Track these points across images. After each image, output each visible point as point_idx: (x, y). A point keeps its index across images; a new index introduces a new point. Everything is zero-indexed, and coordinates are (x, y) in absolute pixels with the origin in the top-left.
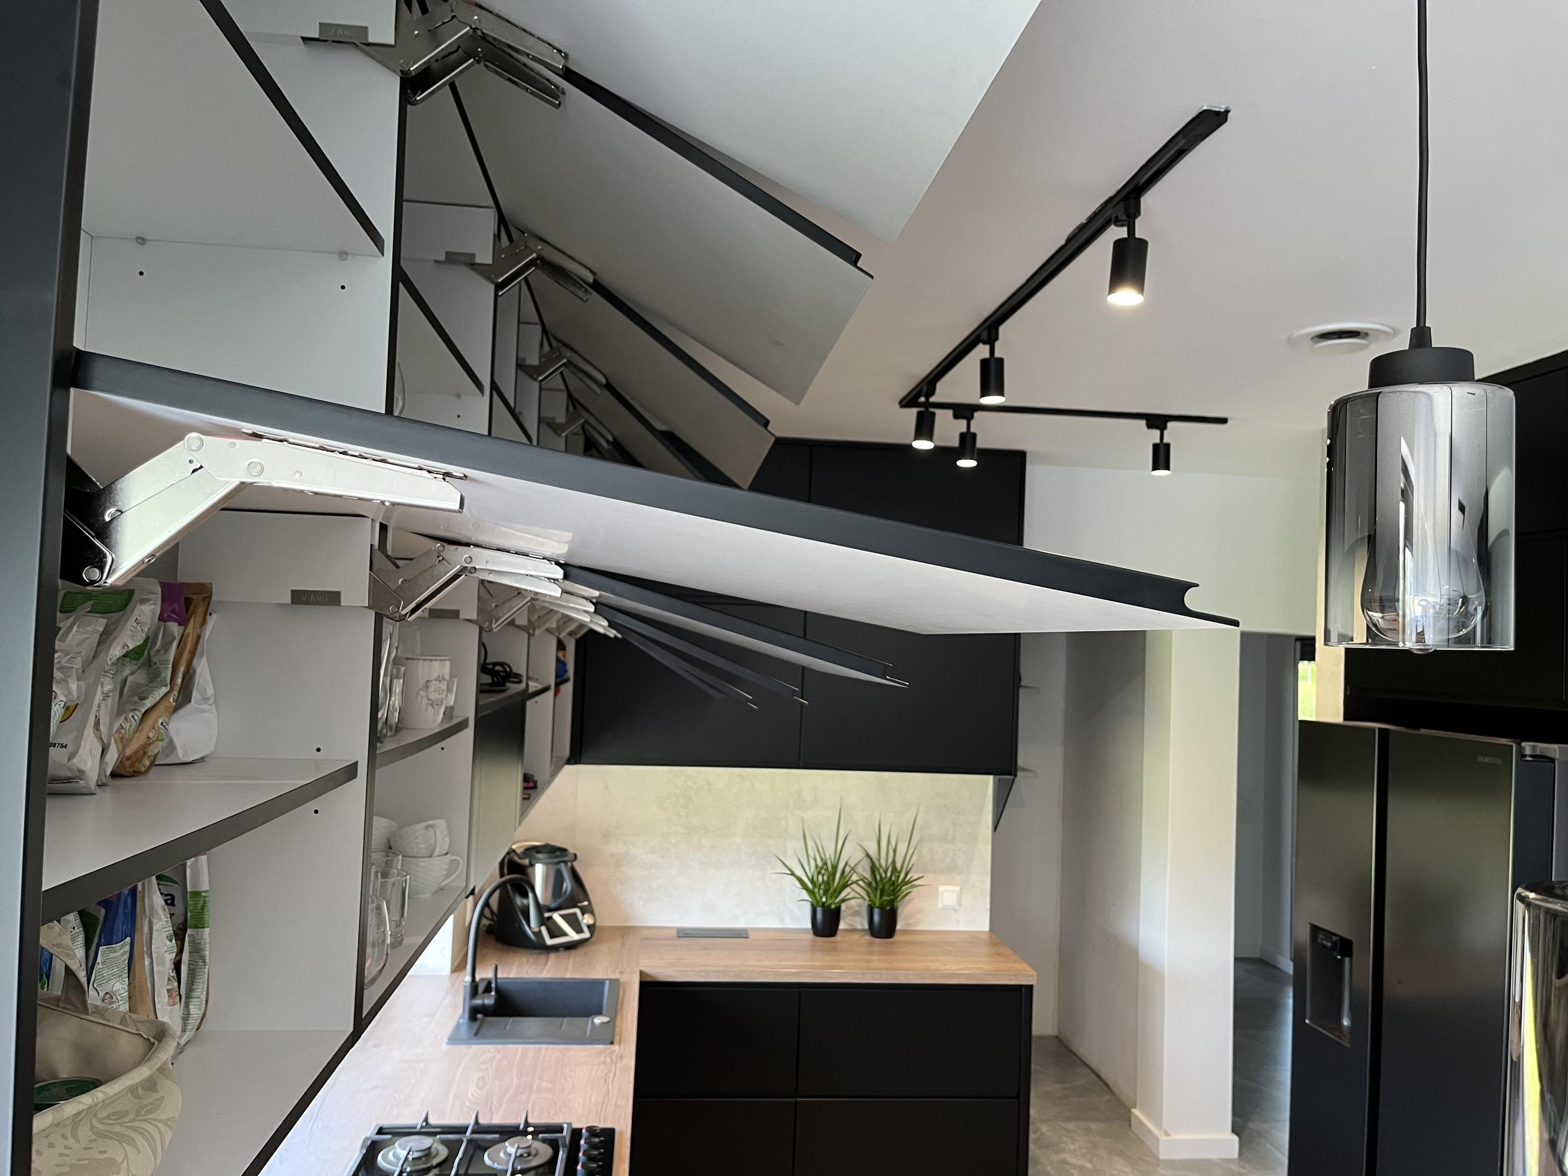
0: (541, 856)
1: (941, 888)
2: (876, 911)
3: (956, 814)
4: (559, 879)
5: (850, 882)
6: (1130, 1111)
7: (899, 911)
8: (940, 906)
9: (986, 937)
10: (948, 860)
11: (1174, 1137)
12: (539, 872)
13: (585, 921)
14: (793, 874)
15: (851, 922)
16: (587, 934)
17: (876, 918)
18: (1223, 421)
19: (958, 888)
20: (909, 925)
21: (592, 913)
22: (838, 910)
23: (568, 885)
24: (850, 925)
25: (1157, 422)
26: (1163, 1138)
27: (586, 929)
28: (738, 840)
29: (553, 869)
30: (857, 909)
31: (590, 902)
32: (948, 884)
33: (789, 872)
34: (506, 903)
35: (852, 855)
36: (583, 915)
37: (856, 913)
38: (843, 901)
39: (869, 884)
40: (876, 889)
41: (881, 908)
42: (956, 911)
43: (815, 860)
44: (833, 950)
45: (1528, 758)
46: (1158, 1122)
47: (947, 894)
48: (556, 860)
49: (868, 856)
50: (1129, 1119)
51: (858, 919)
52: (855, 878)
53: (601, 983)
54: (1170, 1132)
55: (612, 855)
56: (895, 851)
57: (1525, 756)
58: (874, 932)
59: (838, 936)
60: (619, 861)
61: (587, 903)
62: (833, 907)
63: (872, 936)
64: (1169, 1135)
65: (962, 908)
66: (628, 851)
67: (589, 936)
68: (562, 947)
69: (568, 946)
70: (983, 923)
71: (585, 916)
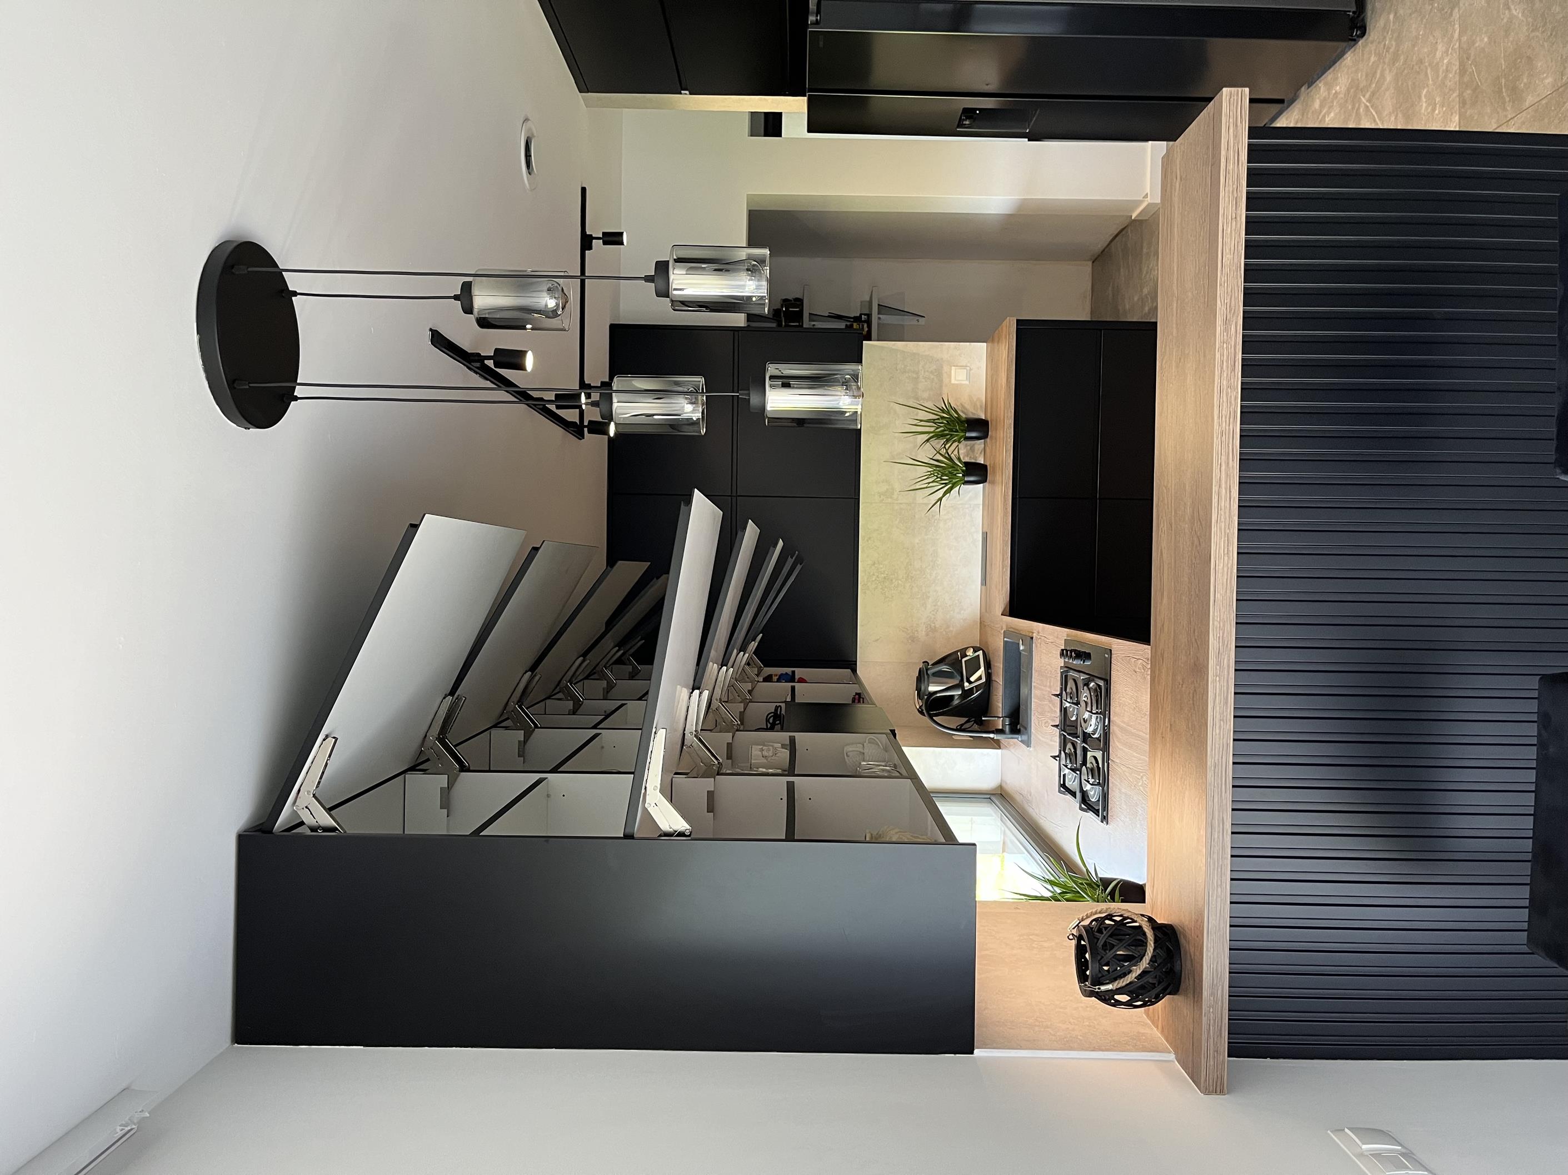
0: (923, 688)
1: (953, 381)
2: (968, 434)
3: (897, 370)
4: (940, 674)
5: (947, 455)
6: (1135, 220)
7: (971, 416)
8: (967, 382)
9: (990, 344)
10: (932, 377)
11: (1148, 191)
12: (935, 688)
13: (971, 654)
14: (940, 499)
15: (979, 453)
16: (980, 653)
17: (973, 434)
18: (584, 190)
19: (953, 367)
20: (981, 407)
21: (967, 648)
22: (966, 464)
23: (945, 668)
24: (981, 453)
25: (586, 242)
26: (1149, 200)
27: (977, 654)
28: (917, 541)
29: (932, 679)
30: (969, 448)
31: (958, 651)
32: (950, 376)
33: (939, 503)
34: (957, 712)
35: (927, 453)
36: (967, 656)
37: (972, 449)
38: (959, 459)
39: (947, 441)
40: (951, 435)
41: (965, 431)
42: (970, 370)
43: (929, 483)
44: (994, 468)
45: (819, 18)
46: (1138, 203)
47: (958, 377)
48: (926, 677)
49: (928, 440)
50: (1141, 221)
51: (977, 447)
52: (943, 451)
53: (1005, 643)
54: (1146, 193)
55: (927, 635)
56: (921, 421)
57: (817, 20)
58: (985, 436)
59: (988, 464)
60: (932, 630)
61: (959, 653)
62: (964, 468)
63: (987, 437)
64: (1147, 194)
65: (969, 365)
66: (924, 623)
67: (981, 651)
68: (988, 670)
69: (988, 665)
70: (981, 348)
71: (968, 654)
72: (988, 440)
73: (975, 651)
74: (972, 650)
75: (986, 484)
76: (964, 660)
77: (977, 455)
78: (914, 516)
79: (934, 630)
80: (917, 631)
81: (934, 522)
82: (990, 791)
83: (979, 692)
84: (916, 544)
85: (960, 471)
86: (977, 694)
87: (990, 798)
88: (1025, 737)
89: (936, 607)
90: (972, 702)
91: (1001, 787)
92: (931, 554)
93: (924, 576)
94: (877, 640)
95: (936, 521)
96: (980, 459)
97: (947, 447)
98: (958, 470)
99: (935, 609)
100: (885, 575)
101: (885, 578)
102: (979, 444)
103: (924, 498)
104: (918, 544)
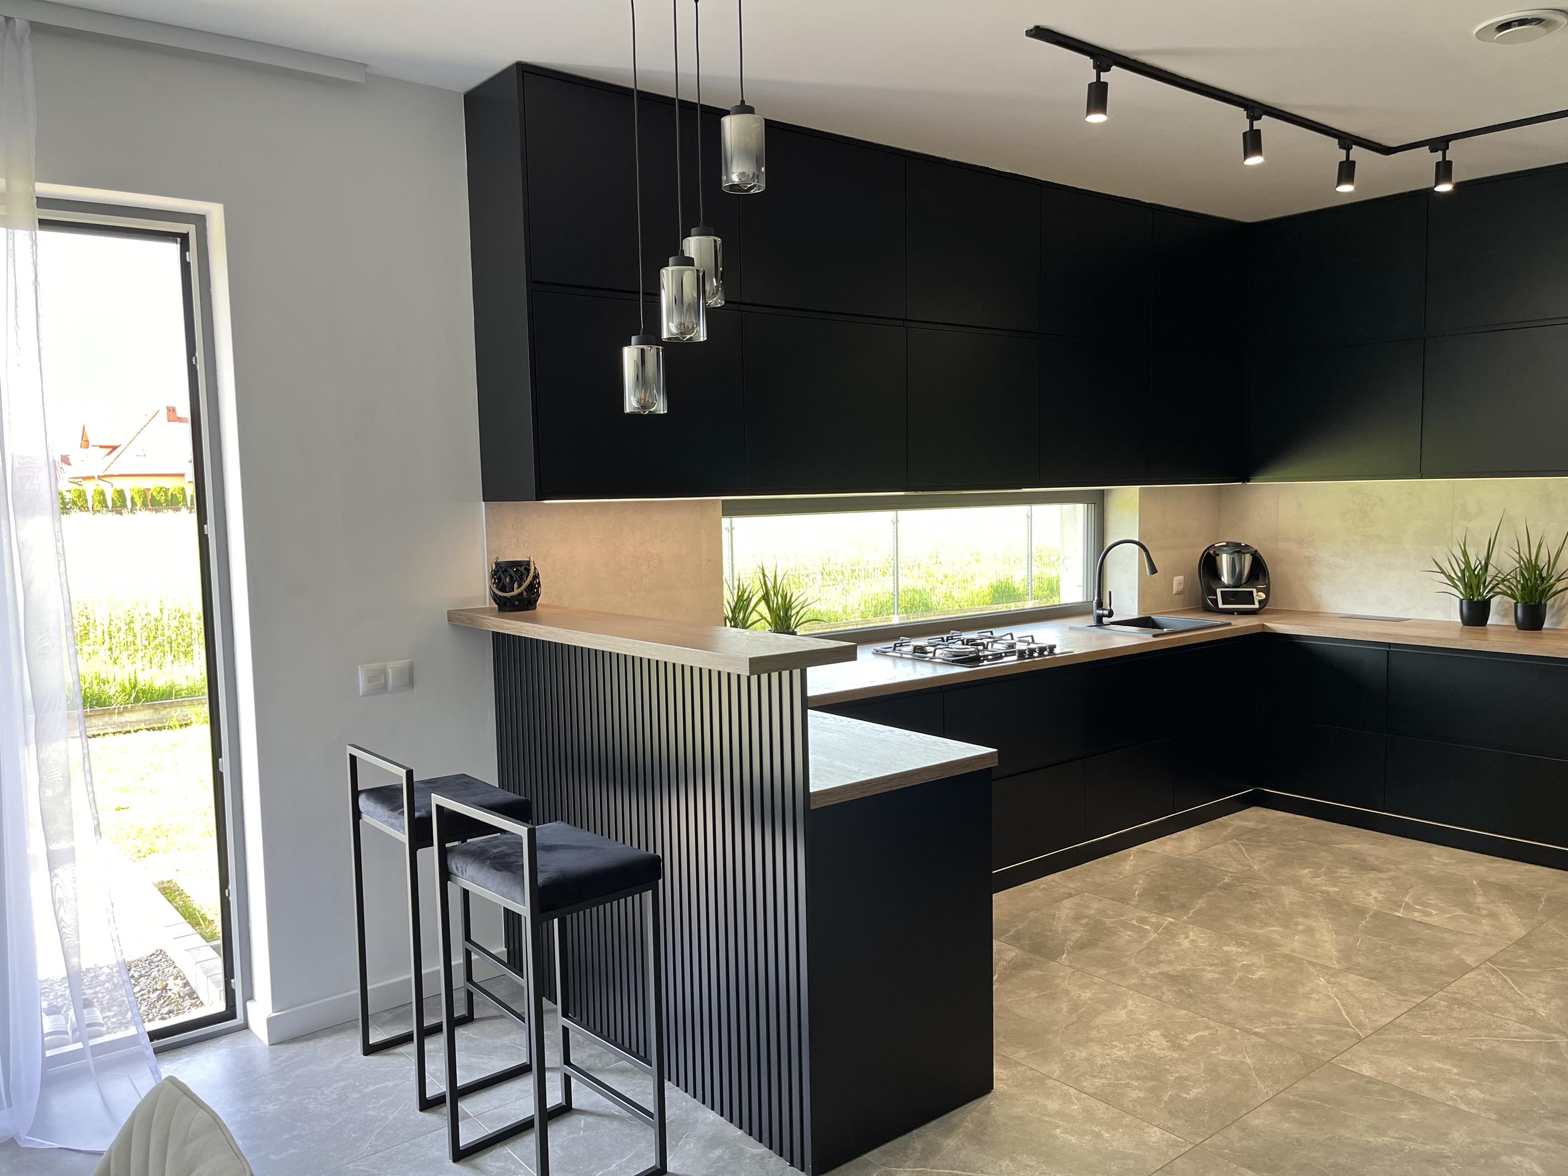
0: (1225, 548)
12: (1225, 561)
13: (1259, 597)
16: (1257, 606)
21: (1267, 591)
27: (1256, 602)
28: (1407, 547)
30: (1506, 609)
33: (1440, 571)
36: (1259, 593)
55: (1305, 557)
58: (1520, 626)
59: (1488, 627)
60: (1310, 562)
61: (1266, 587)
62: (1480, 603)
66: (1317, 555)
67: (1260, 607)
68: (1235, 611)
69: (1241, 612)
72: (1516, 629)
73: (1260, 602)
74: (1263, 596)
75: (1461, 625)
76: (1254, 590)
78: (1435, 545)
79: (1310, 564)
83: (1209, 601)
86: (1208, 599)
89: (1334, 568)
92: (1392, 563)
93: (1368, 555)
94: (1300, 506)
99: (1332, 566)
101: (1366, 512)
102: (1510, 621)
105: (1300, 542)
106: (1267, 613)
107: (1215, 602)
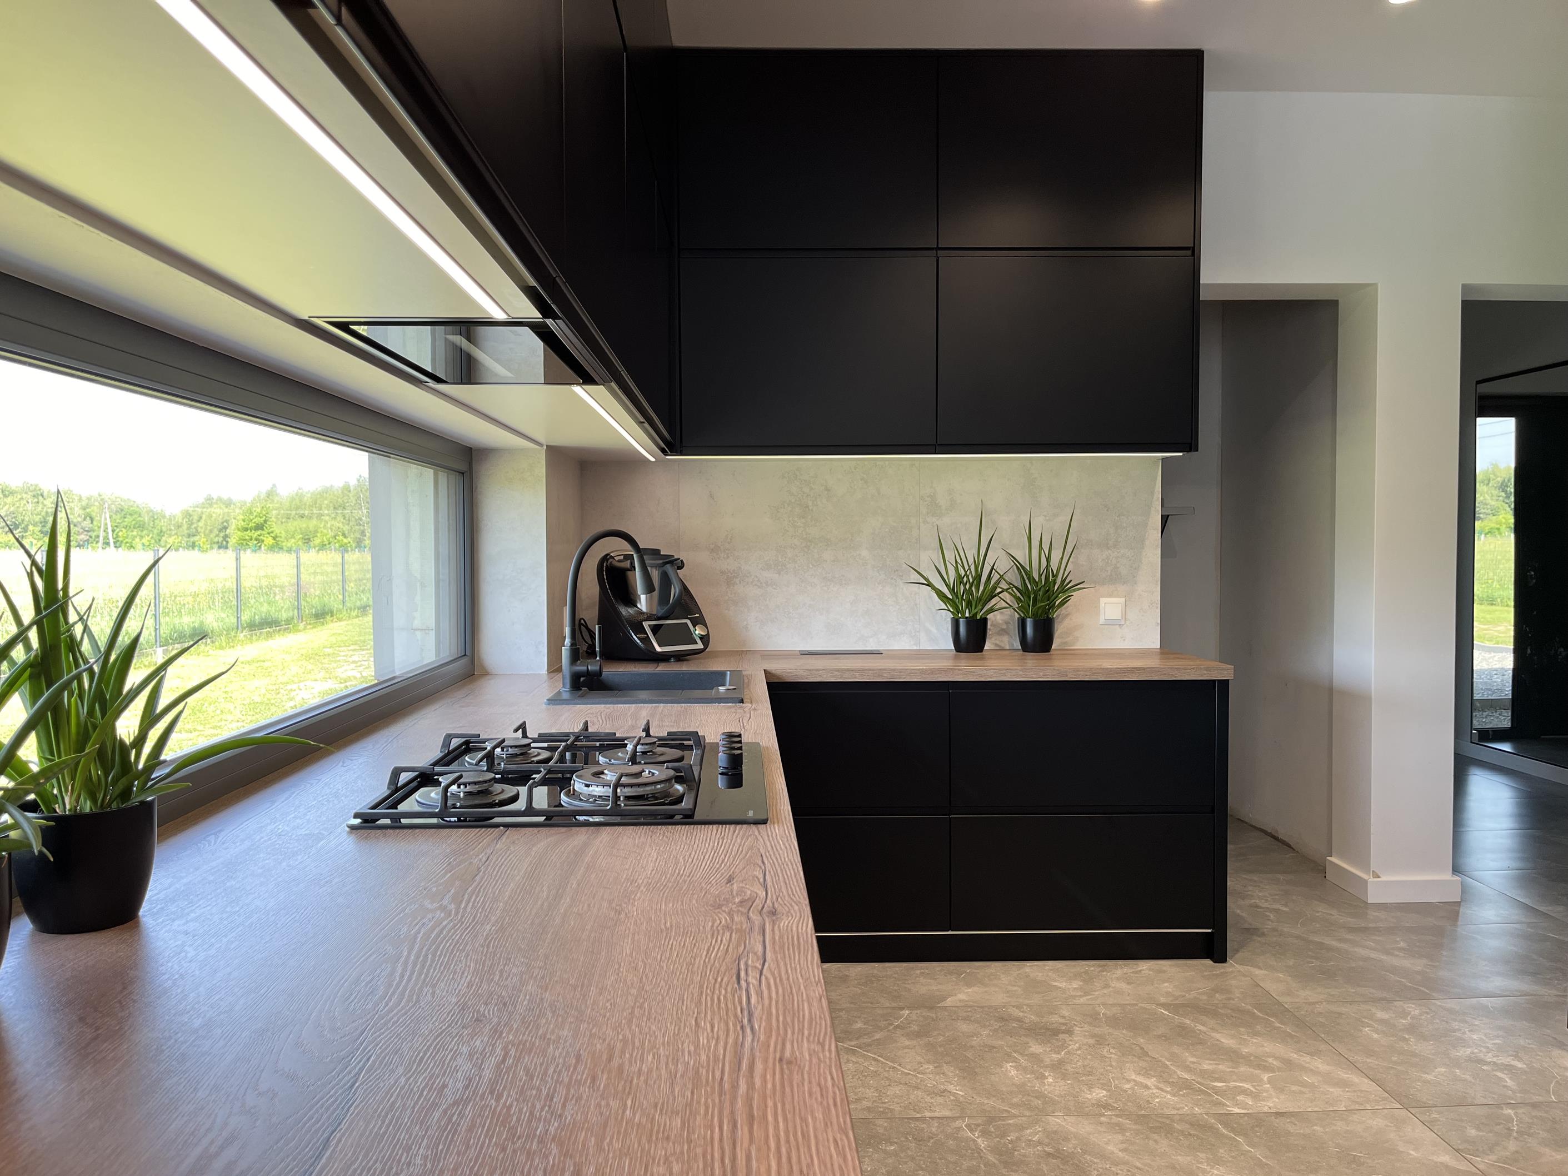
1: (1104, 600)
2: (1029, 623)
3: (1119, 516)
4: (665, 583)
5: (999, 590)
6: (1322, 861)
8: (1102, 621)
9: (1159, 651)
10: (1109, 569)
14: (928, 584)
15: (998, 642)
16: (700, 645)
17: (1029, 630)
19: (1122, 600)
20: (1065, 643)
21: (705, 625)
22: (984, 621)
23: (675, 591)
24: (996, 645)
26: (1371, 880)
27: (699, 640)
28: (865, 553)
30: (1004, 627)
31: (701, 613)
32: (1110, 596)
33: (924, 582)
36: (694, 626)
37: (1003, 632)
38: (991, 610)
39: (1019, 591)
40: (1028, 597)
41: (1034, 615)
42: (1121, 626)
46: (1364, 865)
47: (1111, 607)
48: (661, 562)
49: (1018, 563)
52: (1004, 585)
54: (1379, 874)
56: (1048, 555)
58: (1027, 647)
59: (984, 653)
60: (730, 579)
61: (698, 615)
62: (978, 618)
63: (1024, 651)
64: (1379, 877)
65: (1128, 622)
66: (740, 568)
67: (703, 647)
68: (673, 656)
69: (680, 657)
70: (1153, 641)
71: (697, 627)
72: (1021, 652)
73: (702, 638)
75: (954, 652)
76: (688, 622)
77: (993, 639)
78: (901, 549)
79: (730, 582)
80: (728, 557)
81: (892, 578)
82: (479, 657)
83: (638, 641)
84: (858, 552)
85: (974, 611)
86: (636, 639)
87: (465, 655)
88: (566, 696)
89: (764, 585)
90: (624, 633)
91: (485, 673)
92: (843, 576)
93: (811, 566)
94: (711, 496)
95: (893, 581)
96: (990, 645)
97: (1010, 590)
98: (975, 608)
99: (761, 583)
100: (810, 508)
101: (807, 507)
102: (1014, 641)
103: (927, 560)
104: (860, 555)
105: (715, 550)
106: (716, 655)
107: (646, 640)
